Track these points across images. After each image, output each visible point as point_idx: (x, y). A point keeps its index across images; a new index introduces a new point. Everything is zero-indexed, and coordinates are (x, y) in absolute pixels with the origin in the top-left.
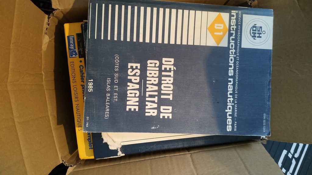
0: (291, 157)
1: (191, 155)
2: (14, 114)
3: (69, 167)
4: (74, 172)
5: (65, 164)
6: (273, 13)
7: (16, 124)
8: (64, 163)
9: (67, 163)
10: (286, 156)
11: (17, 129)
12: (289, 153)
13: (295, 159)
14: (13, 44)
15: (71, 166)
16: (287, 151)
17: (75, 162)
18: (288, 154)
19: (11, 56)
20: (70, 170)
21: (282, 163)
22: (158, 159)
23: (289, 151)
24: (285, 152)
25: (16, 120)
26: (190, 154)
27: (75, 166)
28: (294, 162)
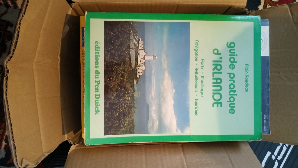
0: (274, 159)
2: (36, 91)
3: (72, 144)
4: (76, 149)
5: (69, 142)
6: (268, 23)
7: (37, 98)
8: (68, 140)
9: (71, 141)
10: (270, 157)
11: (37, 103)
12: (273, 155)
13: (278, 161)
14: (43, 29)
15: (74, 144)
16: (271, 153)
17: (78, 141)
18: (271, 155)
19: (40, 40)
20: (73, 147)
21: (265, 164)
23: (273, 153)
24: (269, 154)
25: (37, 96)
26: (181, 144)
27: (78, 145)
28: (276, 164)
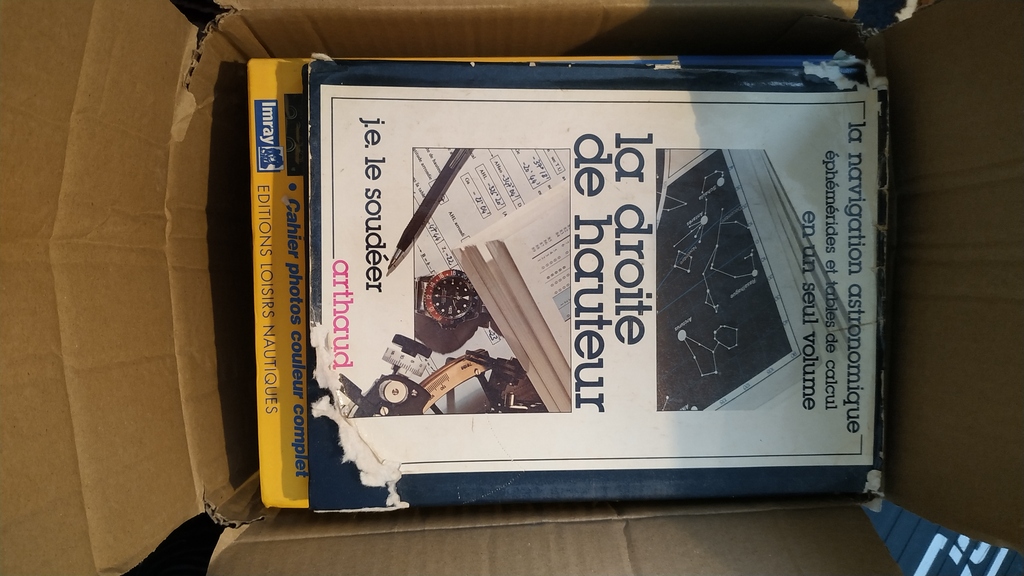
0: (957, 562)
1: (626, 527)
2: (64, 343)
4: (238, 545)
5: (213, 518)
7: (68, 373)
8: (209, 512)
9: (219, 515)
10: (943, 555)
12: (954, 547)
13: (973, 567)
14: (78, 113)
15: (233, 526)
16: (946, 539)
17: (247, 513)
18: (948, 548)
20: (227, 538)
22: (519, 528)
23: (953, 541)
24: (939, 542)
25: (69, 362)
26: (624, 524)
27: (245, 527)
